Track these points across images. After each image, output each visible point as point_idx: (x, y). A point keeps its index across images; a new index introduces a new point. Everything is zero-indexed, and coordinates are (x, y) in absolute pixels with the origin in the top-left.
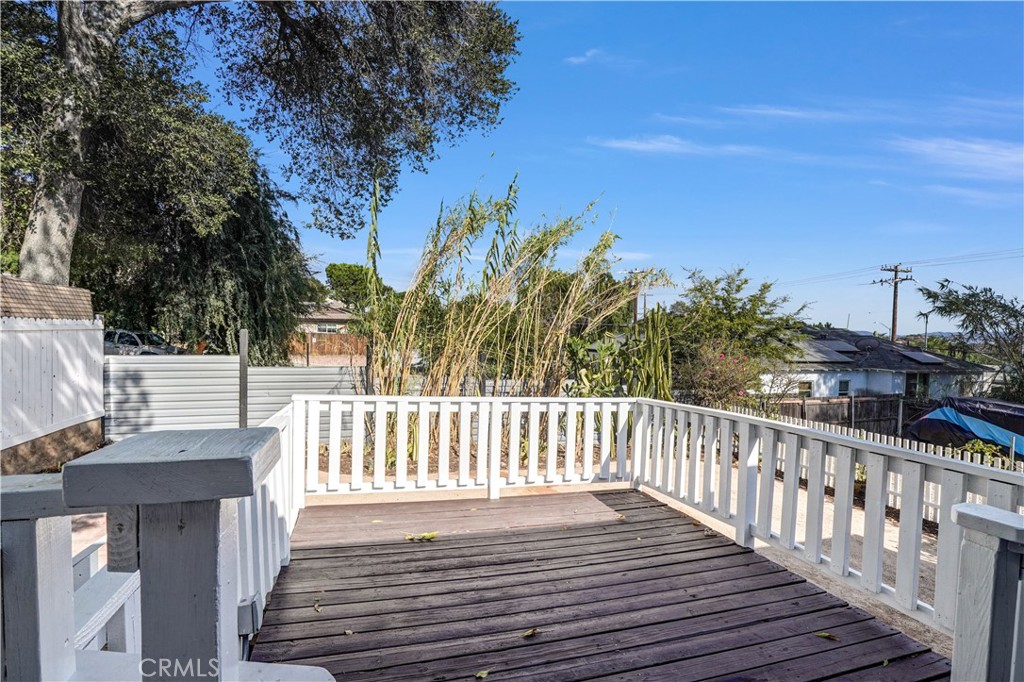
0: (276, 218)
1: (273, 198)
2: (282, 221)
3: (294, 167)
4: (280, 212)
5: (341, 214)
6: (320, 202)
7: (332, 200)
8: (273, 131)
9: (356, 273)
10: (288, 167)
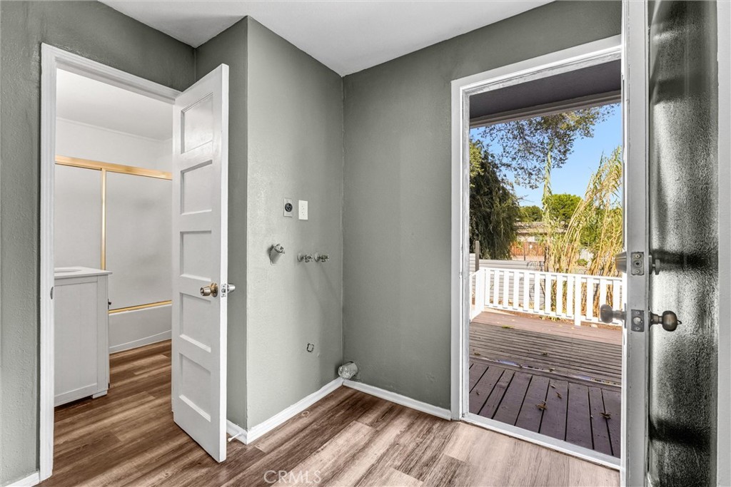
0: (500, 179)
1: (497, 168)
2: (503, 180)
3: (504, 154)
4: (502, 175)
5: (532, 174)
6: (518, 170)
7: (525, 167)
8: (494, 135)
9: (565, 200)
10: (500, 154)
